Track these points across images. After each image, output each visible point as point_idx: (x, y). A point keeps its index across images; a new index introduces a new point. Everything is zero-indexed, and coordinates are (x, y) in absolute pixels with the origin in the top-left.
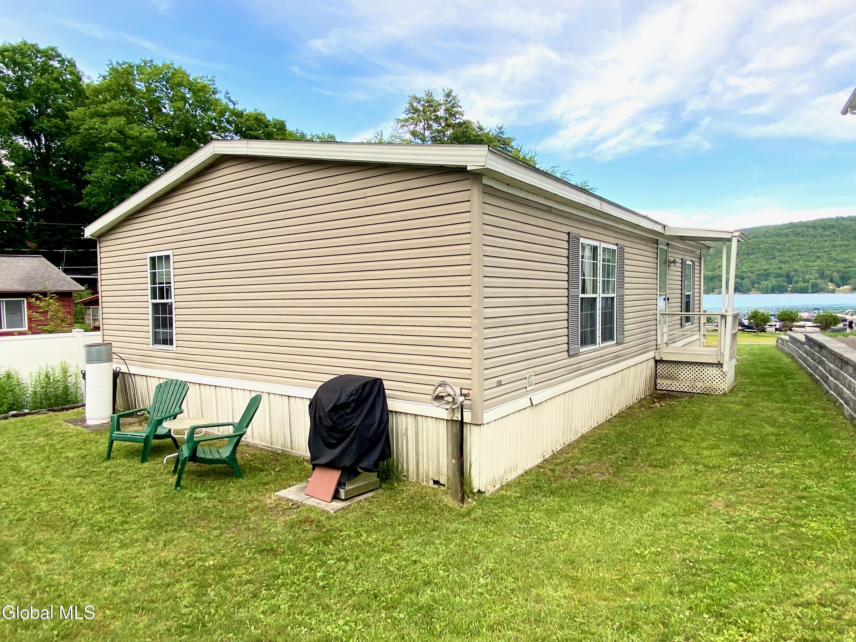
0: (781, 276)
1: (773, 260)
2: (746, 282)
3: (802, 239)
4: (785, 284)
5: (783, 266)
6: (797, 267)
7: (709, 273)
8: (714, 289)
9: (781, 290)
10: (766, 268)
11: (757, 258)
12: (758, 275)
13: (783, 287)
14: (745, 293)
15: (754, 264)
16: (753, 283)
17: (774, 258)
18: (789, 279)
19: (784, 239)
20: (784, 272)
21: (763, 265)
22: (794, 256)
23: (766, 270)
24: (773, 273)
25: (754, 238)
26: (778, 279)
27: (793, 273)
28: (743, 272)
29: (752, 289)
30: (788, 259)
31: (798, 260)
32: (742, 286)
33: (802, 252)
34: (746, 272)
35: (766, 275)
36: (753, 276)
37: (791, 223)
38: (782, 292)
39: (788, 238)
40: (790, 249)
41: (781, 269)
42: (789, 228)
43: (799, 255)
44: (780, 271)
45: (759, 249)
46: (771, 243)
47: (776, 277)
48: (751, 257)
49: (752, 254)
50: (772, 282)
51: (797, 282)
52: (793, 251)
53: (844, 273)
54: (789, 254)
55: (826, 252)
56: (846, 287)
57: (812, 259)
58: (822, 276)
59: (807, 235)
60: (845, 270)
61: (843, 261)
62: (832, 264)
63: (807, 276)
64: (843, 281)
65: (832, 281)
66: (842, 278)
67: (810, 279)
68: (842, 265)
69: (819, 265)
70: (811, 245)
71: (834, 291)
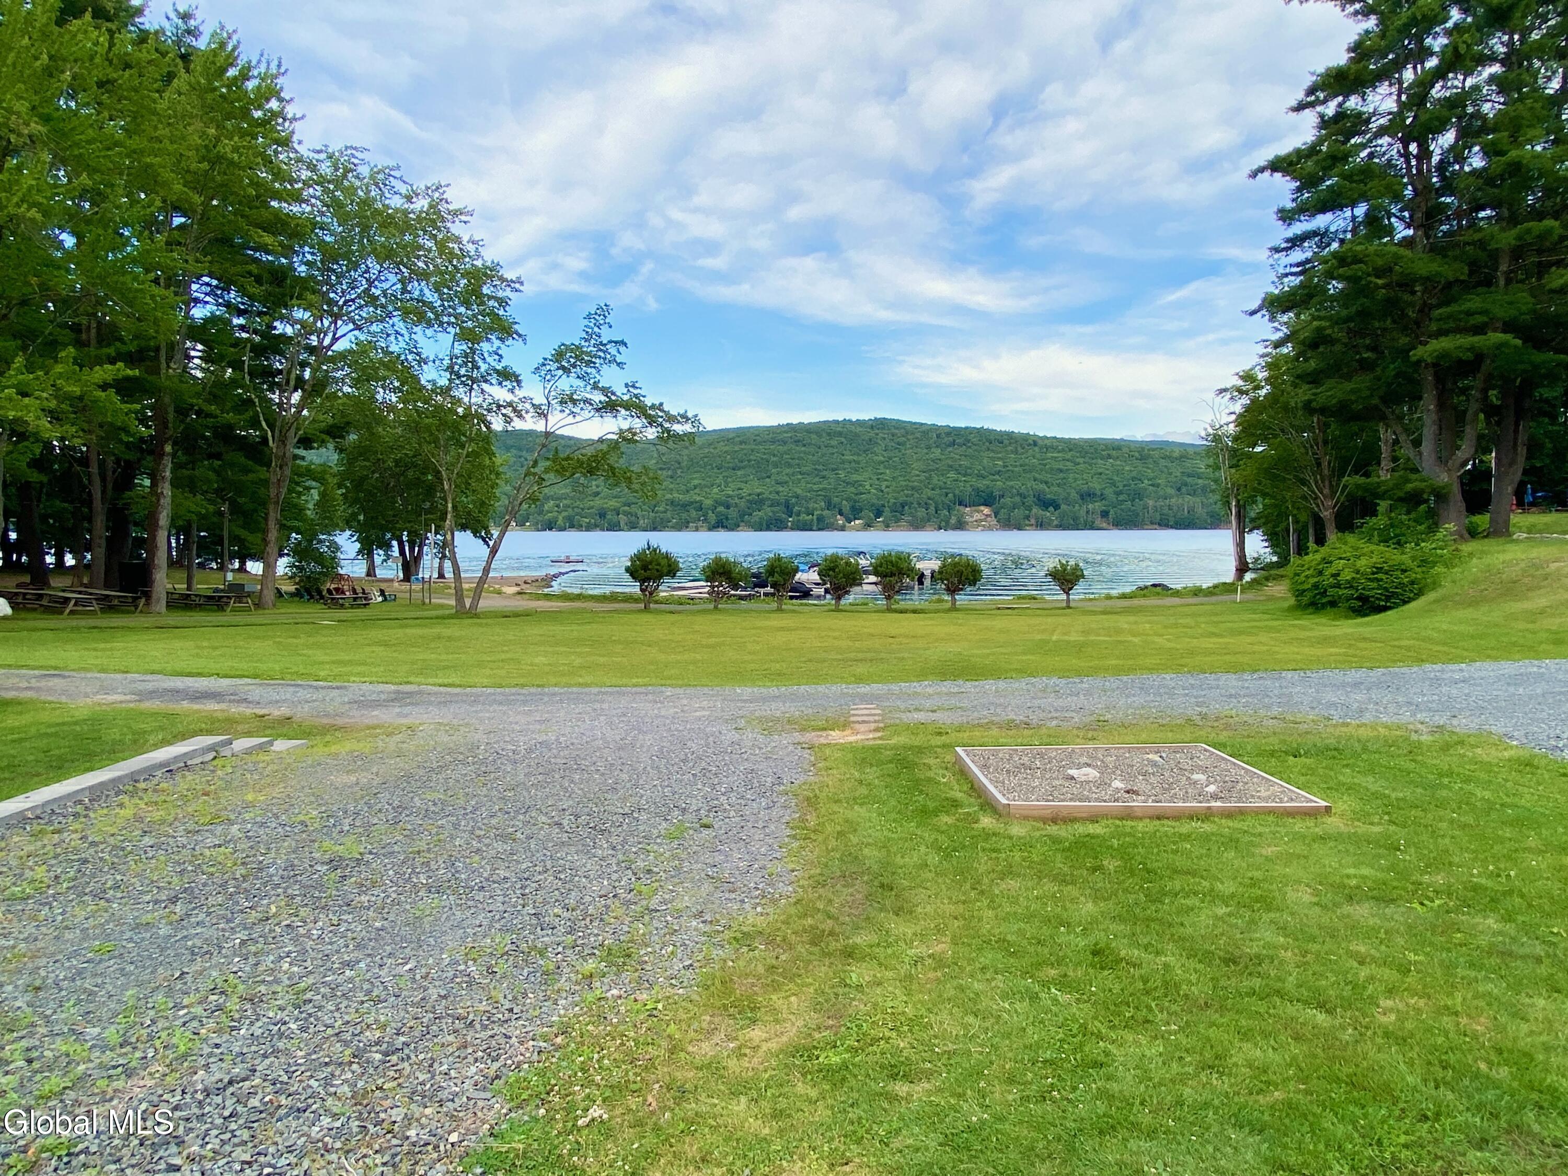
0: (778, 505)
1: (768, 480)
2: (733, 512)
3: (803, 449)
4: (783, 516)
5: (781, 489)
6: (799, 491)
7: (681, 497)
9: (778, 525)
10: (759, 491)
11: (745, 476)
12: (748, 501)
13: (781, 522)
14: (732, 530)
15: (743, 485)
16: (742, 515)
17: (769, 477)
18: (789, 509)
19: (782, 448)
20: (782, 499)
21: (754, 487)
22: (793, 474)
23: (758, 495)
24: (768, 499)
25: (741, 443)
26: (775, 509)
27: (793, 500)
28: (729, 496)
29: (742, 524)
30: (786, 478)
31: (799, 480)
32: (727, 519)
33: (804, 469)
34: (732, 497)
35: (758, 502)
36: (743, 504)
38: (780, 529)
39: (786, 448)
41: (778, 493)
42: (787, 432)
43: (801, 473)
44: (777, 497)
45: (749, 461)
46: (764, 454)
47: (771, 506)
48: (739, 473)
49: (739, 469)
50: (766, 512)
51: (798, 514)
52: (793, 467)
53: (855, 501)
54: (788, 471)
55: (833, 470)
56: (857, 522)
57: (817, 479)
58: (829, 506)
59: (810, 444)
60: (856, 498)
61: (853, 484)
62: (840, 488)
63: (811, 505)
64: (855, 513)
65: (841, 514)
66: (853, 508)
67: (816, 509)
68: (853, 490)
69: (825, 489)
70: (815, 458)
71: (843, 529)
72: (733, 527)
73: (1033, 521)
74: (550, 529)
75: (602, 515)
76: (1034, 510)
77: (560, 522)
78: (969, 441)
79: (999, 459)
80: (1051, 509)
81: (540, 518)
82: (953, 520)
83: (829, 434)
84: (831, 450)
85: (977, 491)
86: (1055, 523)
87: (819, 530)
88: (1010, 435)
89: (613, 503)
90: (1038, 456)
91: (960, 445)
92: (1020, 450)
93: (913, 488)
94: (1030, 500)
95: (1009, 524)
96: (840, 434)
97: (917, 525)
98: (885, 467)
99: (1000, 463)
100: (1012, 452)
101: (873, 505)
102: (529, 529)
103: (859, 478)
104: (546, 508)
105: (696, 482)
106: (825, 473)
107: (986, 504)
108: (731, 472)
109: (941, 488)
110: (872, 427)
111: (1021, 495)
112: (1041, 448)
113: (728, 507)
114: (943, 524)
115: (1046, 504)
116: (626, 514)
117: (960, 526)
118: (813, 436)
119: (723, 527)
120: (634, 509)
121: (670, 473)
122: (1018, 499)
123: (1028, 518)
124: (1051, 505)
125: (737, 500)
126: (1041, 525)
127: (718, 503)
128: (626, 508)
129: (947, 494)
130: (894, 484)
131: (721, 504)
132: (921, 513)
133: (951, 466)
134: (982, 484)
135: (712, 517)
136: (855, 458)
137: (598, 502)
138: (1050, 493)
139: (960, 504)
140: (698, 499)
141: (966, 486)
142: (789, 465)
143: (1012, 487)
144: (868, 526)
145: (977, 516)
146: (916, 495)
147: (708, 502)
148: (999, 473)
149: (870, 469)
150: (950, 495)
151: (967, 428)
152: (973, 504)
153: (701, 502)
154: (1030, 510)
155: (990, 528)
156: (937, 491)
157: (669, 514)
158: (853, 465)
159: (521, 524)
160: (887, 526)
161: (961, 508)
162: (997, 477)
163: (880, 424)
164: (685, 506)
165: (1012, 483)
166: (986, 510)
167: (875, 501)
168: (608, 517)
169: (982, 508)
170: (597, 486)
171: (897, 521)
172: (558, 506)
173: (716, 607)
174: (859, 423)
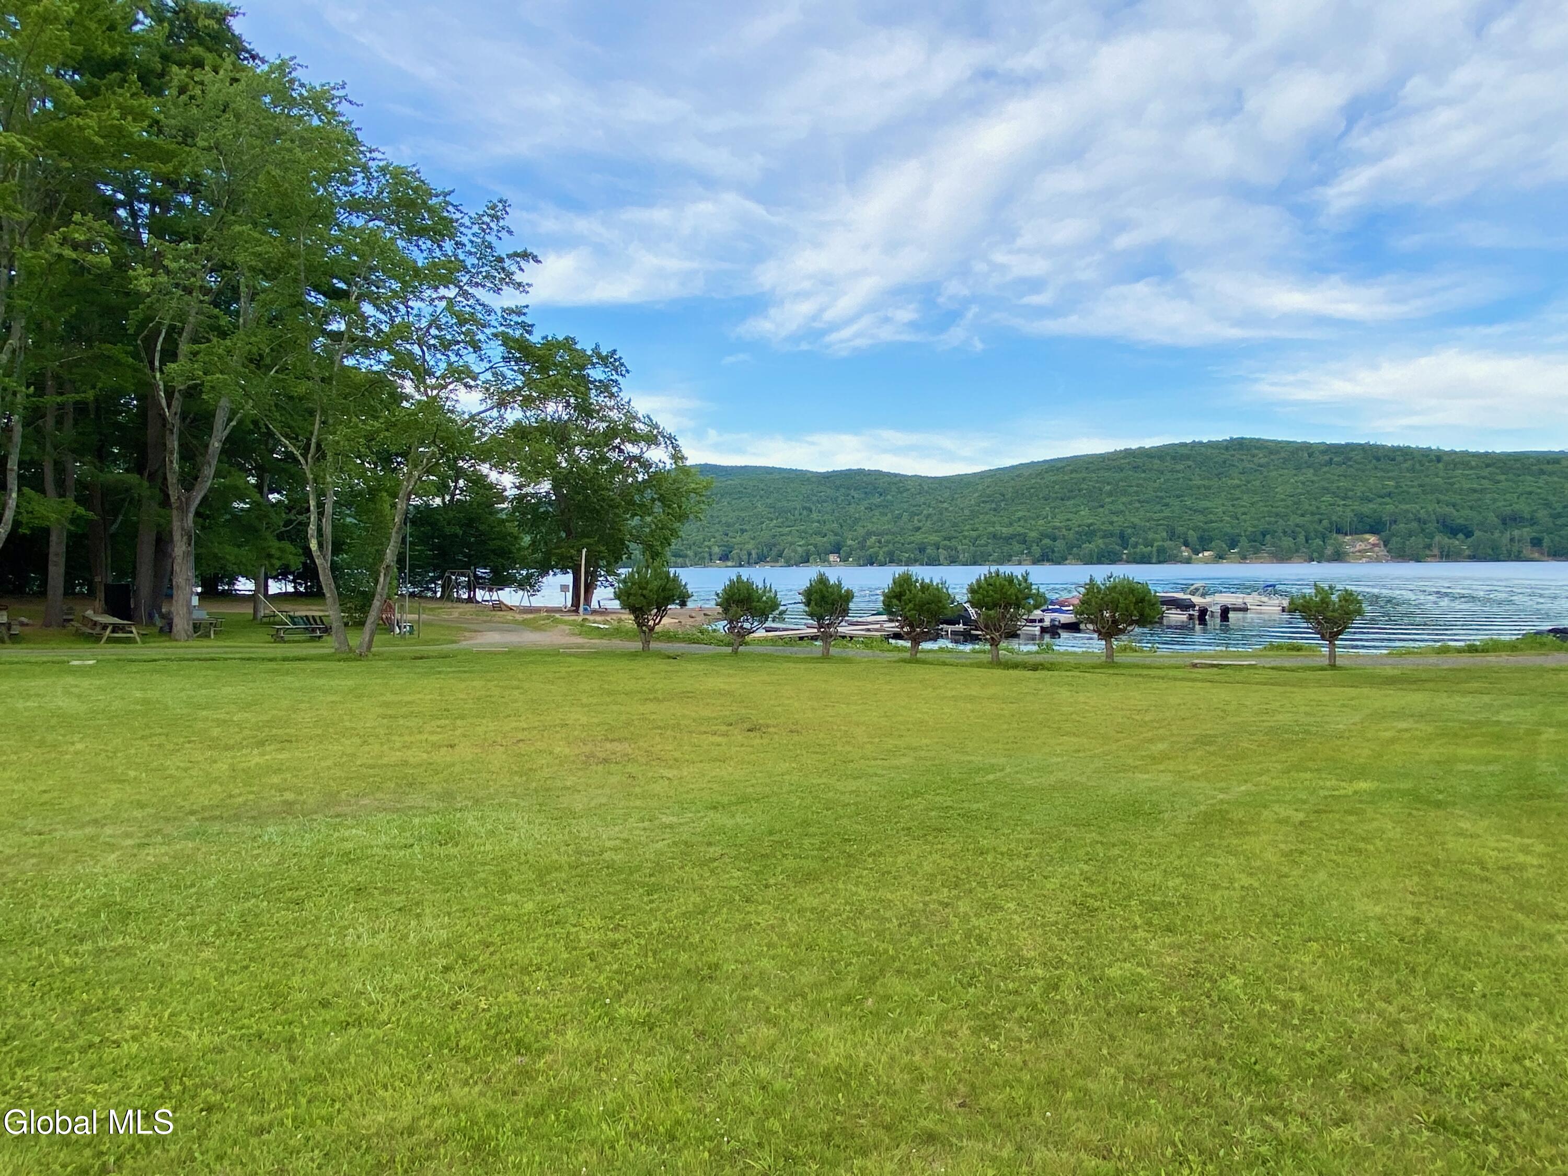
0: (1112, 535)
1: (1101, 510)
2: (1060, 545)
3: (1143, 475)
4: (1118, 548)
5: (1115, 519)
6: (1136, 520)
7: (1004, 530)
8: (1011, 556)
9: (1111, 558)
10: (1090, 521)
11: (1076, 506)
12: (1077, 533)
13: (1115, 554)
14: (1059, 564)
15: (1071, 516)
16: (1070, 547)
17: (1102, 506)
18: (1124, 540)
19: (1118, 476)
20: (1116, 529)
21: (1085, 516)
22: (1130, 503)
23: (1089, 526)
24: (1100, 530)
25: (1072, 472)
26: (1107, 540)
27: (1129, 531)
28: (1055, 528)
29: (1070, 557)
30: (1122, 507)
31: (1137, 509)
32: (1053, 552)
33: (1142, 497)
34: (1059, 528)
35: (1089, 534)
36: (1071, 535)
37: (1126, 450)
38: (1113, 562)
39: (1122, 475)
40: (1125, 491)
41: (1112, 523)
42: (1125, 458)
43: (1139, 501)
44: (1111, 528)
45: (1080, 490)
46: (1097, 482)
47: (1103, 537)
48: (1068, 503)
49: (1069, 499)
50: (1099, 544)
51: (1135, 545)
52: (1130, 495)
53: (1204, 530)
54: (1124, 499)
55: (1178, 497)
56: (1206, 554)
57: (1158, 507)
58: (1172, 535)
59: (1151, 470)
60: (1205, 527)
61: (1202, 512)
62: (1186, 517)
63: (1151, 535)
64: (1203, 543)
65: (1186, 544)
66: (1201, 539)
67: (1154, 540)
68: (1201, 517)
69: (1168, 517)
70: (1156, 485)
71: (1188, 561)
72: (1060, 560)
73: (1436, 551)
74: (872, 564)
75: (922, 550)
76: (1438, 538)
77: (881, 557)
78: (1350, 459)
79: (1389, 478)
80: (1461, 536)
81: (861, 554)
82: (1329, 551)
83: (1174, 458)
84: (1176, 476)
85: (1361, 517)
86: (1467, 552)
87: (1160, 562)
88: (1406, 453)
89: (934, 538)
90: (1441, 474)
91: (1339, 464)
92: (1417, 466)
93: (1277, 515)
94: (1431, 527)
95: (1402, 555)
96: (1188, 457)
97: (1282, 556)
98: (1242, 492)
99: (1391, 483)
100: (1408, 470)
101: (1226, 534)
102: (851, 565)
103: (1208, 504)
104: (868, 543)
105: (1020, 514)
106: (1167, 500)
107: (1373, 531)
108: (1058, 503)
109: (1313, 514)
110: (1227, 448)
111: (1419, 520)
112: (1447, 464)
113: (1054, 539)
114: (1315, 555)
115: (1453, 531)
116: (946, 548)
117: (1339, 557)
118: (1156, 461)
119: (1048, 560)
120: (954, 543)
121: (994, 506)
122: (1414, 525)
123: (1429, 547)
124: (1461, 531)
125: (1064, 532)
126: (1447, 556)
127: (1044, 535)
128: (947, 542)
129: (1320, 521)
130: (1253, 509)
131: (1047, 536)
132: (1287, 542)
133: (1327, 489)
134: (1367, 508)
135: (1036, 550)
136: (1206, 482)
137: (918, 537)
138: (1459, 517)
139: (1339, 531)
140: (1022, 531)
141: (1346, 512)
142: (1125, 493)
143: (1407, 511)
144: (1220, 557)
145: (1360, 546)
146: (1281, 522)
147: (1033, 534)
148: (1389, 495)
149: (1223, 494)
150: (1325, 523)
151: (1347, 445)
152: (1356, 531)
153: (1025, 535)
154: (1432, 538)
155: (1378, 560)
156: (1308, 518)
157: (990, 548)
158: (1203, 491)
159: (844, 560)
160: (1243, 558)
161: (1340, 537)
162: (1387, 500)
163: (1239, 445)
164: (1008, 539)
165: (1408, 506)
166: (1372, 539)
167: (1229, 530)
168: (929, 551)
169: (1367, 536)
170: (919, 521)
171: (1257, 551)
172: (880, 542)
173: (735, 652)
174: (1210, 445)
